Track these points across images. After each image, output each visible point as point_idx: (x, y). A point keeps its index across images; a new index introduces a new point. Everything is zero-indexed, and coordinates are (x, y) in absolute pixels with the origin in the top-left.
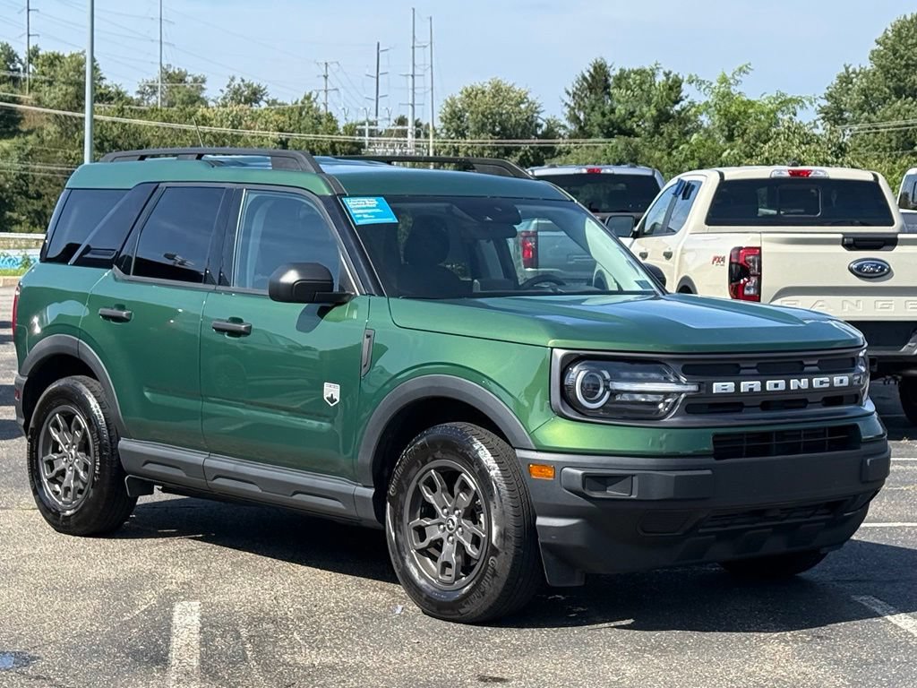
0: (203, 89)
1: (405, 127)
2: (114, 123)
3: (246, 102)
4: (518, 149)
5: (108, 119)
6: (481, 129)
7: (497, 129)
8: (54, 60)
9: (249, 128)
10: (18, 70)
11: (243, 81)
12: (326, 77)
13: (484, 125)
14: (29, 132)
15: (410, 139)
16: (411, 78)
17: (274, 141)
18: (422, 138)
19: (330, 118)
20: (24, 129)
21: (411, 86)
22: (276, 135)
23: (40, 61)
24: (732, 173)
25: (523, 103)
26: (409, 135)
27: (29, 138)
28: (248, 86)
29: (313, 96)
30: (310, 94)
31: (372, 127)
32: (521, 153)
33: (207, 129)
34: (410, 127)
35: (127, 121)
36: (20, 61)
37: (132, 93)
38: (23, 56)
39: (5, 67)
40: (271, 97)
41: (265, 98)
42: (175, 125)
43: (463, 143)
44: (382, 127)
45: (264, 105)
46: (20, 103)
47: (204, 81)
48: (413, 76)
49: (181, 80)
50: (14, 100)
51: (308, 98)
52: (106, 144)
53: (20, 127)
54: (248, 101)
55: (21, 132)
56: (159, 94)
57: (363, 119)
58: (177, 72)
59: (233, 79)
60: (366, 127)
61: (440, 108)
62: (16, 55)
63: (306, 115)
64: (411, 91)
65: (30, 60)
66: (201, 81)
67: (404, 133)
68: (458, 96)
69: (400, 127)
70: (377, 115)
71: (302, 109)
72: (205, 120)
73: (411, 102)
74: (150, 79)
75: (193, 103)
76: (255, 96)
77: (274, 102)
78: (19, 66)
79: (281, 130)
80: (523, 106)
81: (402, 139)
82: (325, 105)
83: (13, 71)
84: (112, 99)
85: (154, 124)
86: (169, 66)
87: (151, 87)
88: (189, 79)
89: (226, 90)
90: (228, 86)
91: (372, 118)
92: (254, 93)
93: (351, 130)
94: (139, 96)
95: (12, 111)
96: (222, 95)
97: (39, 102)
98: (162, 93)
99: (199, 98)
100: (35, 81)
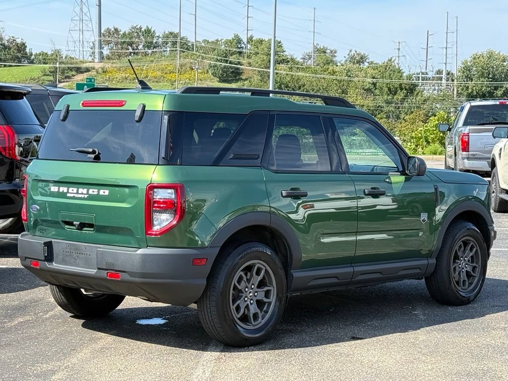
0: (335, 56)
1: (441, 76)
2: (287, 75)
3: (357, 63)
4: (502, 87)
5: (284, 72)
6: (482, 75)
7: (490, 76)
8: (261, 42)
9: (357, 76)
10: (243, 47)
11: (356, 52)
12: (399, 49)
13: (483, 73)
14: (246, 80)
15: (444, 81)
16: (445, 49)
17: (369, 83)
18: (450, 82)
19: (399, 71)
20: (244, 78)
21: (445, 54)
22: (370, 80)
23: (253, 43)
25: (505, 62)
26: (443, 80)
27: (246, 82)
28: (358, 55)
29: (393, 60)
30: (391, 58)
31: (423, 76)
32: (504, 89)
33: (334, 77)
34: (444, 75)
35: (294, 74)
36: (244, 43)
37: (299, 59)
38: (245, 40)
39: (236, 46)
40: (370, 60)
41: (367, 61)
42: (318, 76)
43: (471, 84)
44: (430, 75)
45: (366, 64)
46: (241, 65)
47: (335, 52)
48: (446, 48)
49: (325, 52)
50: (239, 63)
51: (390, 60)
52: (283, 86)
53: (241, 77)
54: (358, 62)
55: (242, 79)
56: (312, 59)
57: (419, 71)
58: (322, 47)
59: (351, 51)
60: (420, 76)
61: (460, 65)
62: (241, 40)
63: (389, 69)
64: (445, 57)
65: (248, 42)
66: (333, 52)
67: (441, 79)
68: (469, 59)
69: (438, 76)
70: (426, 69)
71: (386, 66)
72: (334, 73)
73: (445, 62)
74: (308, 51)
75: (328, 64)
76: (362, 59)
77: (372, 63)
78: (243, 45)
79: (374, 78)
80: (505, 64)
81: (439, 82)
82: (398, 64)
83: (240, 48)
84: (288, 62)
85: (307, 75)
86: (317, 44)
87: (308, 56)
88: (328, 51)
89: (347, 56)
90: (349, 54)
91: (424, 71)
92: (362, 58)
93: (409, 77)
94: (302, 61)
95: (238, 69)
96: (344, 59)
97: (250, 64)
98: (314, 59)
99: (332, 61)
100: (251, 53)
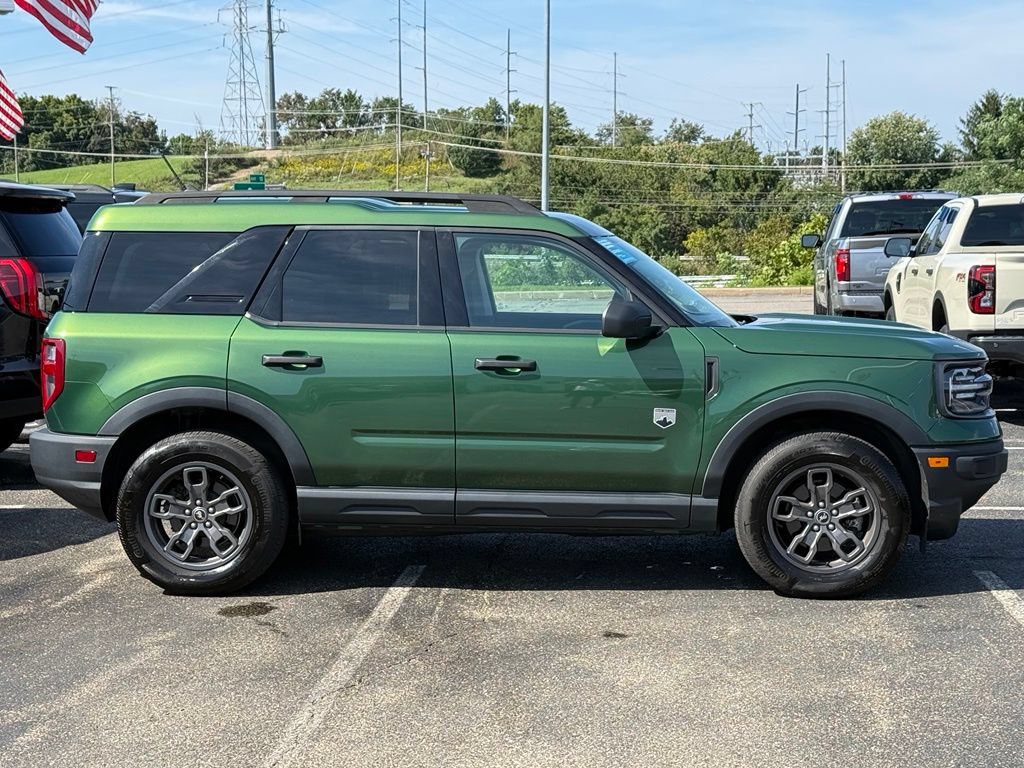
0: (650, 130)
1: (820, 156)
2: (573, 161)
3: (686, 140)
4: (917, 172)
5: (568, 158)
6: (886, 154)
7: (899, 155)
8: (531, 109)
9: (685, 162)
10: (502, 120)
11: (683, 122)
12: (751, 116)
13: (887, 151)
14: (507, 171)
15: (824, 165)
16: (825, 114)
17: (705, 172)
18: (834, 166)
19: (752, 150)
20: (504, 168)
21: (825, 120)
22: (707, 167)
23: (519, 112)
24: (985, 200)
25: (922, 131)
26: (824, 163)
27: (507, 175)
28: (687, 126)
29: (742, 133)
30: (740, 131)
31: (791, 157)
32: (919, 175)
33: (649, 164)
34: (824, 156)
35: (584, 159)
36: (504, 113)
37: (593, 136)
38: (506, 109)
39: (492, 118)
40: (707, 135)
41: (702, 136)
42: (624, 162)
43: (868, 168)
44: (803, 156)
45: (700, 141)
46: (500, 148)
47: (650, 123)
48: (827, 112)
49: (633, 124)
50: (496, 145)
51: (738, 134)
52: (566, 179)
53: (501, 167)
54: (688, 138)
55: (502, 171)
56: (613, 135)
57: (785, 150)
58: (629, 116)
59: (675, 121)
60: (787, 157)
61: (851, 139)
62: (501, 108)
63: (737, 148)
64: (825, 125)
65: (511, 110)
66: (647, 124)
67: (819, 162)
68: (865, 128)
69: (815, 156)
70: (796, 146)
71: (732, 143)
72: (647, 157)
73: (825, 134)
74: (607, 123)
75: (639, 142)
76: (693, 133)
77: (709, 139)
78: (503, 116)
79: (711, 163)
80: (921, 134)
81: (817, 166)
82: (751, 140)
83: (498, 121)
84: (576, 141)
85: (605, 161)
86: (622, 112)
87: (607, 130)
88: (639, 122)
89: (669, 130)
90: (671, 127)
91: (792, 149)
92: (693, 132)
93: (769, 160)
94: (598, 138)
95: (495, 154)
96: (665, 135)
97: (514, 147)
98: (616, 134)
99: (645, 138)
100: (515, 128)
